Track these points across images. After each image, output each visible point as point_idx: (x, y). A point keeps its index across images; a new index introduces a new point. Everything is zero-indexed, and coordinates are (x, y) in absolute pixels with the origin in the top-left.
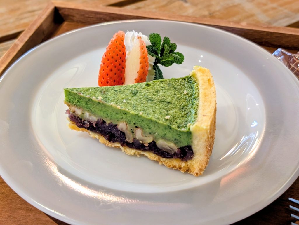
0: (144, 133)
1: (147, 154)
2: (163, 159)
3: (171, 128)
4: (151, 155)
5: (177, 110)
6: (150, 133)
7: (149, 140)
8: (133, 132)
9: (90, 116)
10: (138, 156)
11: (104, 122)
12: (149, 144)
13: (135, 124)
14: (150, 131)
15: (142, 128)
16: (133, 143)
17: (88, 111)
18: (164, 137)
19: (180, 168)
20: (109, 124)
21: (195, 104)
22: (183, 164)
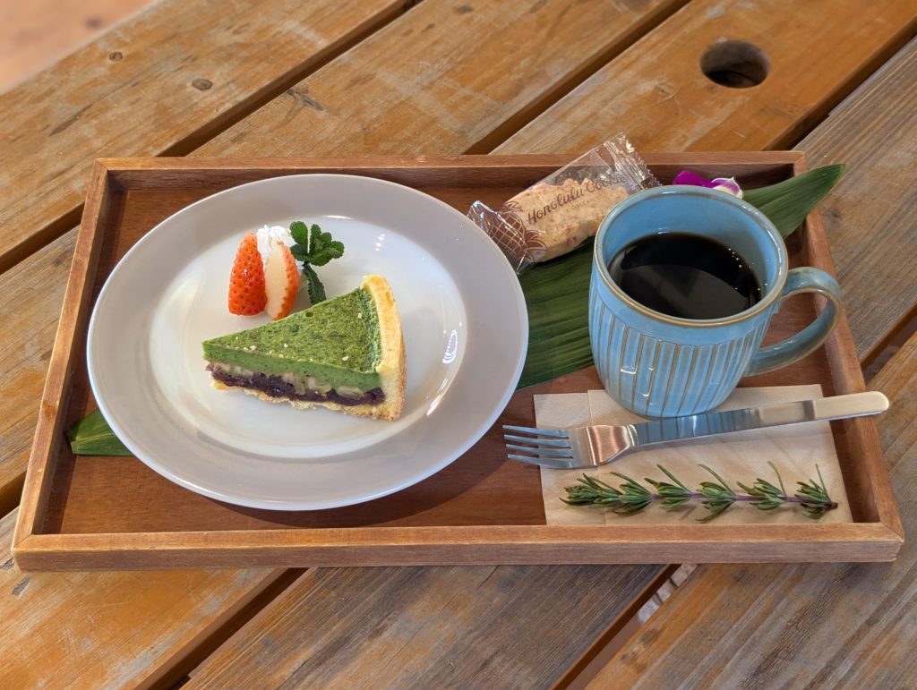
0: (319, 382)
1: (324, 404)
2: (347, 408)
3: (352, 372)
4: (333, 406)
5: (355, 344)
6: (327, 381)
7: (327, 388)
8: (304, 382)
9: (242, 370)
10: (314, 408)
11: (263, 375)
12: (328, 393)
13: (305, 372)
14: (326, 378)
15: (314, 376)
16: (305, 395)
17: (239, 365)
18: (344, 383)
19: (371, 414)
20: (270, 377)
21: (376, 333)
22: (374, 410)
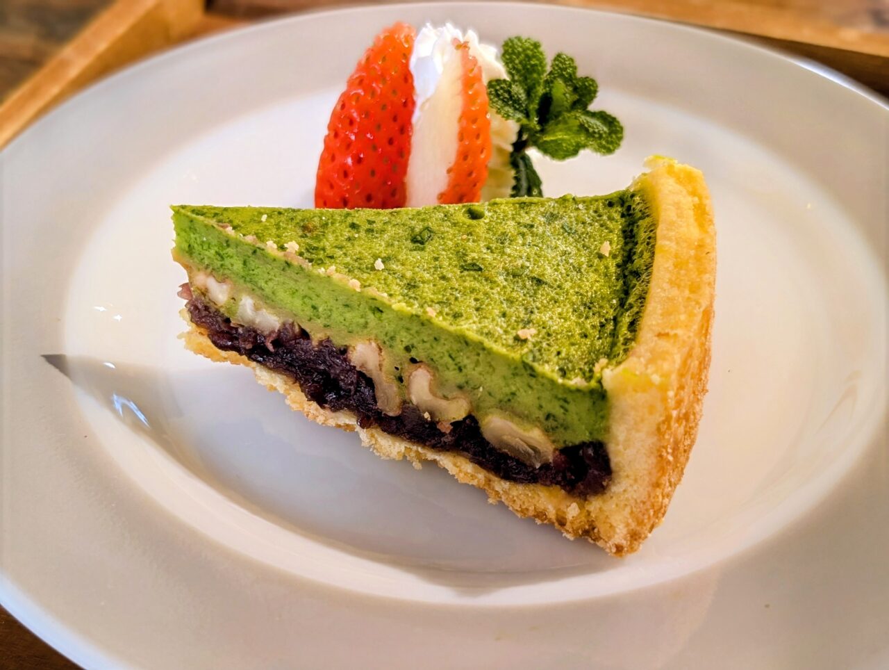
0: (438, 385)
2: (501, 485)
3: (533, 374)
5: (567, 309)
6: (460, 387)
7: (455, 410)
8: (400, 379)
9: (257, 308)
10: (417, 465)
11: (304, 335)
12: (456, 425)
13: (408, 349)
14: (460, 379)
15: (432, 365)
16: (398, 419)
17: (252, 292)
18: (507, 405)
19: (562, 523)
20: (321, 343)
22: (572, 510)
